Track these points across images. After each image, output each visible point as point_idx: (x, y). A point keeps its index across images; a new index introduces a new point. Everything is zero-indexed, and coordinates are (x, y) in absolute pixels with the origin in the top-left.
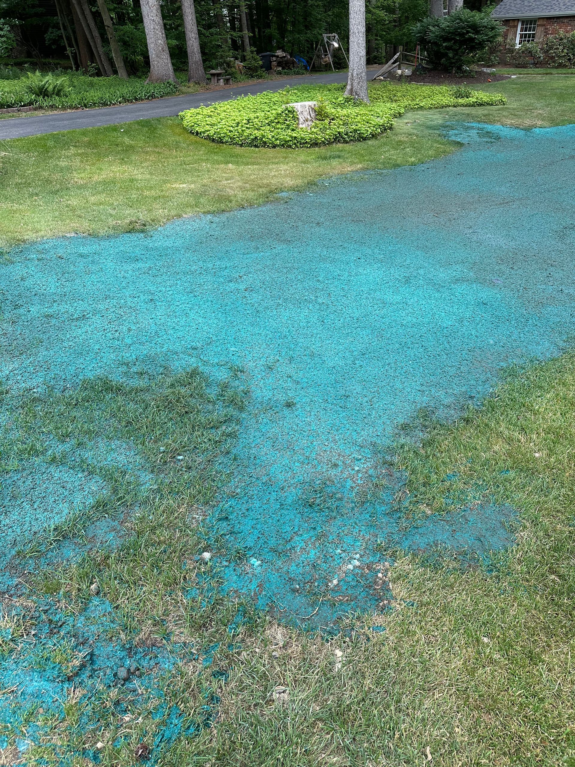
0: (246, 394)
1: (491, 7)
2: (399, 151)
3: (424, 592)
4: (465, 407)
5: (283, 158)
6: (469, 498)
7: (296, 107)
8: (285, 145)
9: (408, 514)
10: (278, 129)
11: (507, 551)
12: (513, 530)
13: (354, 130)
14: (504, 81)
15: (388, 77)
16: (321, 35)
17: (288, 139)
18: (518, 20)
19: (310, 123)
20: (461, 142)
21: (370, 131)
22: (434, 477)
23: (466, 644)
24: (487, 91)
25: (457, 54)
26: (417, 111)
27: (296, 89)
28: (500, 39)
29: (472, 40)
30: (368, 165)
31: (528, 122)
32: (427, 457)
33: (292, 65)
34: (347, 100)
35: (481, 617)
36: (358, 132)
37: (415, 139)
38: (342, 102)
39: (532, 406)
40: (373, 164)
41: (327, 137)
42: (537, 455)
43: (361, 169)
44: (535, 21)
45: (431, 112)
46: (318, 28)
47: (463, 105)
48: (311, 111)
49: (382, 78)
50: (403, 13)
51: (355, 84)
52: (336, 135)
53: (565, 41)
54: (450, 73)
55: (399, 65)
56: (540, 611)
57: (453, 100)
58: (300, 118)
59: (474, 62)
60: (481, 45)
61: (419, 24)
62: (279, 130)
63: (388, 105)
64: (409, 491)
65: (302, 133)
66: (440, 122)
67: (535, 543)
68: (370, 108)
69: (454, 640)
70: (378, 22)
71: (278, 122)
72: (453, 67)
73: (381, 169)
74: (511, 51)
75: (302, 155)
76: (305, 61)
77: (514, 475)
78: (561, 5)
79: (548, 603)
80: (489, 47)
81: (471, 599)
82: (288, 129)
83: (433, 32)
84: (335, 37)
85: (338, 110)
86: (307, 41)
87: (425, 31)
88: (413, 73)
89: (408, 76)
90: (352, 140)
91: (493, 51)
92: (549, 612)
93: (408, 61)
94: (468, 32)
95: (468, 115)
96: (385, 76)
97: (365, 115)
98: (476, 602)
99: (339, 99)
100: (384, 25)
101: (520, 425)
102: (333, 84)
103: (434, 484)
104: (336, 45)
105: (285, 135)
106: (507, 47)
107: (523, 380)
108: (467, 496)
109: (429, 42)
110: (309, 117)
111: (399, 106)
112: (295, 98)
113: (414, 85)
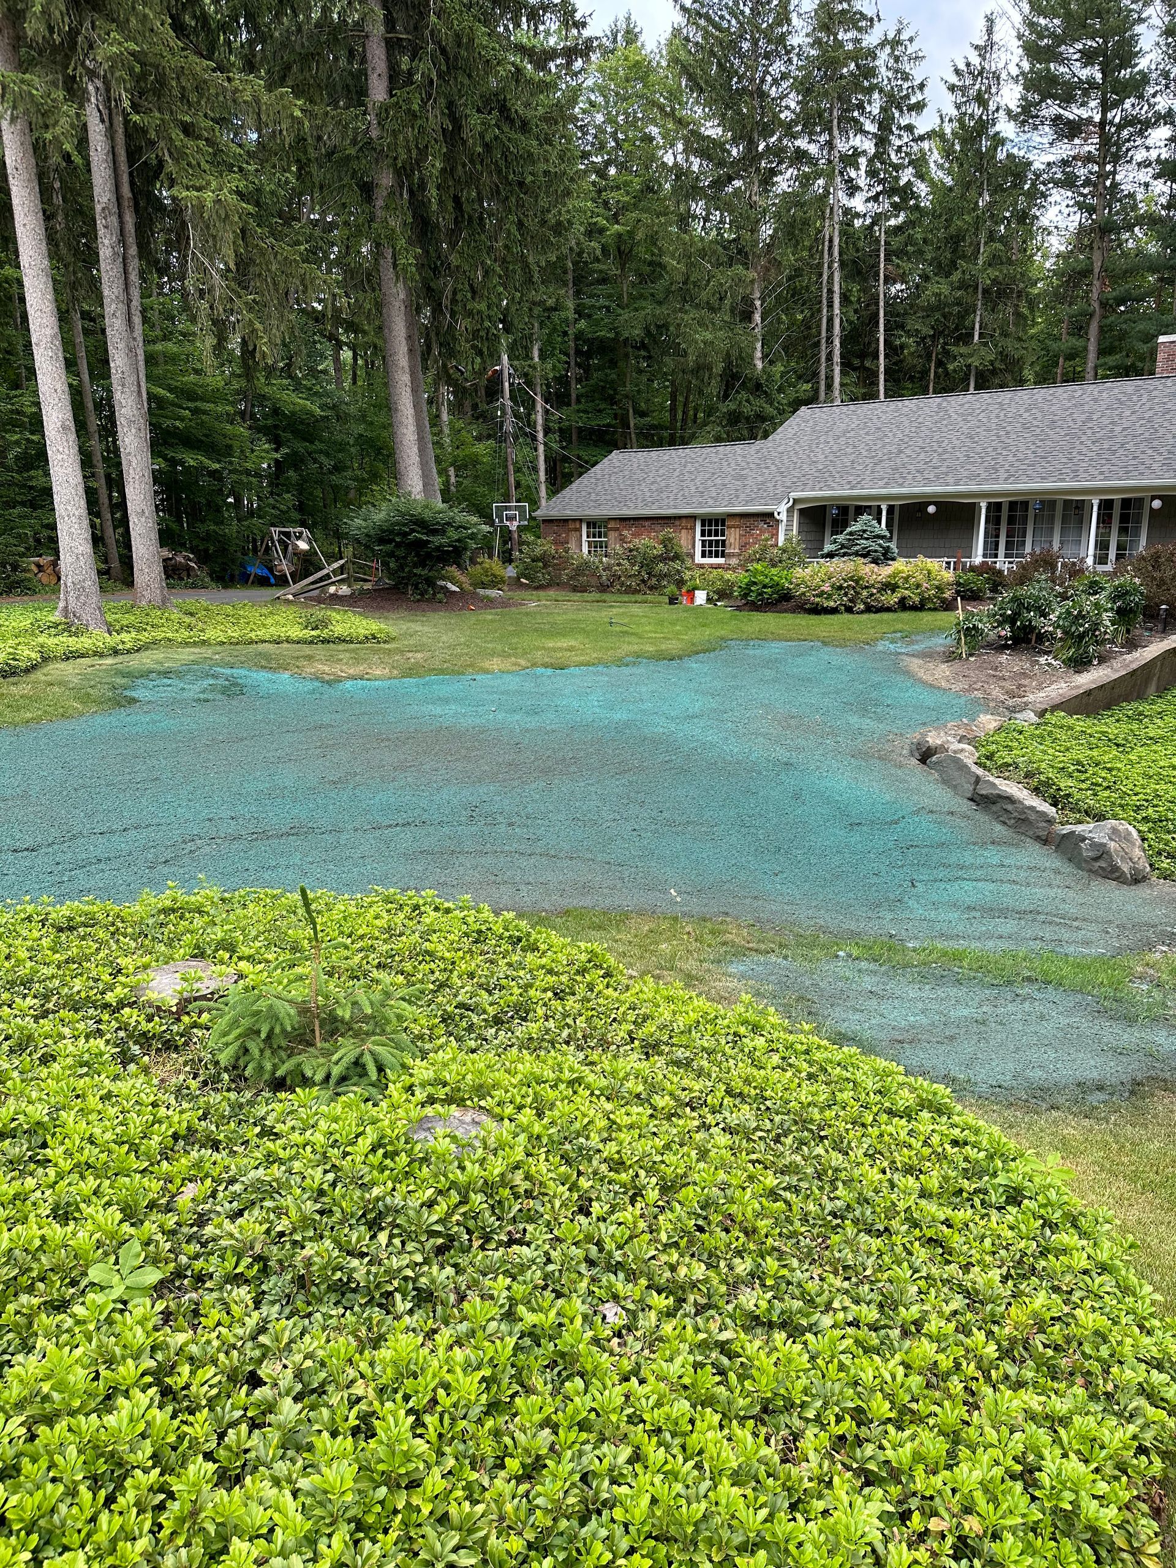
18: (581, 520)
29: (424, 543)
44: (609, 523)
60: (440, 552)
78: (639, 501)
84: (301, 533)
104: (304, 547)
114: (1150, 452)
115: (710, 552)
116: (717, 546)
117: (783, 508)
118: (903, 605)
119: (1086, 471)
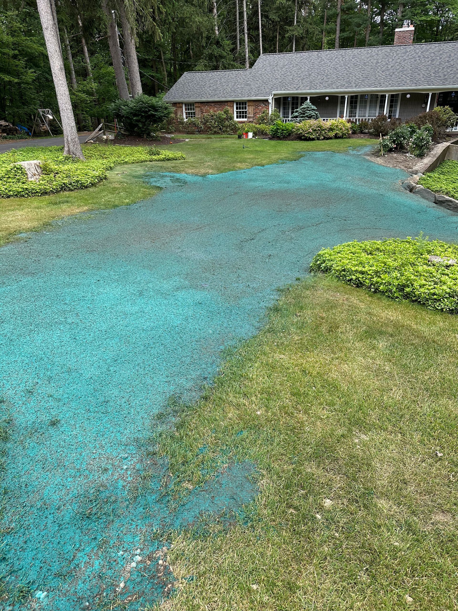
0: (9, 423)
1: (162, 94)
2: (115, 195)
3: (200, 563)
4: (202, 387)
5: (18, 205)
6: (219, 464)
7: (23, 165)
8: (18, 195)
9: (175, 495)
10: (10, 182)
11: (254, 501)
12: (255, 481)
13: (76, 181)
14: (181, 143)
15: (97, 141)
16: (37, 109)
17: (20, 190)
18: (182, 103)
19: (37, 177)
20: (161, 187)
21: (89, 181)
22: (189, 454)
23: (241, 598)
24: (171, 150)
25: (145, 125)
26: (124, 165)
27: (21, 151)
28: (173, 115)
29: (154, 116)
30: (92, 207)
31: (203, 171)
32: (182, 438)
33: (15, 132)
34: (67, 158)
35: (247, 568)
36: (80, 182)
37: (126, 186)
38: (63, 160)
39: (248, 375)
40: (96, 206)
41: (54, 187)
42: (259, 413)
43: (88, 210)
44: (193, 104)
45: (134, 165)
46: (34, 104)
47: (156, 160)
48: (37, 168)
49: (92, 141)
50: (100, 95)
51: (71, 147)
52: (61, 185)
53: (215, 117)
54: (142, 137)
55: (104, 132)
56: (287, 544)
57: (148, 157)
58: (28, 173)
59: (158, 131)
60: (160, 119)
61: (113, 104)
62: (11, 184)
63: (100, 161)
64: (172, 473)
65: (32, 185)
66: (142, 172)
67: (272, 487)
68: (86, 164)
69: (231, 599)
70: (81, 101)
71: (9, 177)
72: (144, 134)
73: (103, 209)
74: (182, 123)
75: (35, 202)
76: (26, 129)
77: (246, 433)
78: (208, 94)
79: (292, 535)
80: (166, 120)
81: (237, 554)
82: (19, 182)
83: (124, 111)
84: (48, 111)
85: (60, 166)
86: (26, 114)
87: (118, 109)
88: (115, 137)
89: (112, 140)
90: (76, 188)
91: (170, 123)
92: (294, 542)
93: (110, 129)
94: (150, 111)
95: (161, 167)
96: (95, 140)
97: (83, 169)
98: (241, 556)
99: (60, 158)
100: (86, 103)
101: (242, 392)
102: (53, 147)
103: (190, 461)
104: (51, 117)
105: (17, 187)
106: (179, 120)
107: (238, 357)
108: (217, 463)
109: (123, 116)
110: (36, 172)
111: (109, 162)
112: (21, 157)
113: (117, 146)
114: (404, 76)
115: (240, 116)
116: (243, 113)
117: (271, 98)
118: (336, 137)
119: (384, 83)
